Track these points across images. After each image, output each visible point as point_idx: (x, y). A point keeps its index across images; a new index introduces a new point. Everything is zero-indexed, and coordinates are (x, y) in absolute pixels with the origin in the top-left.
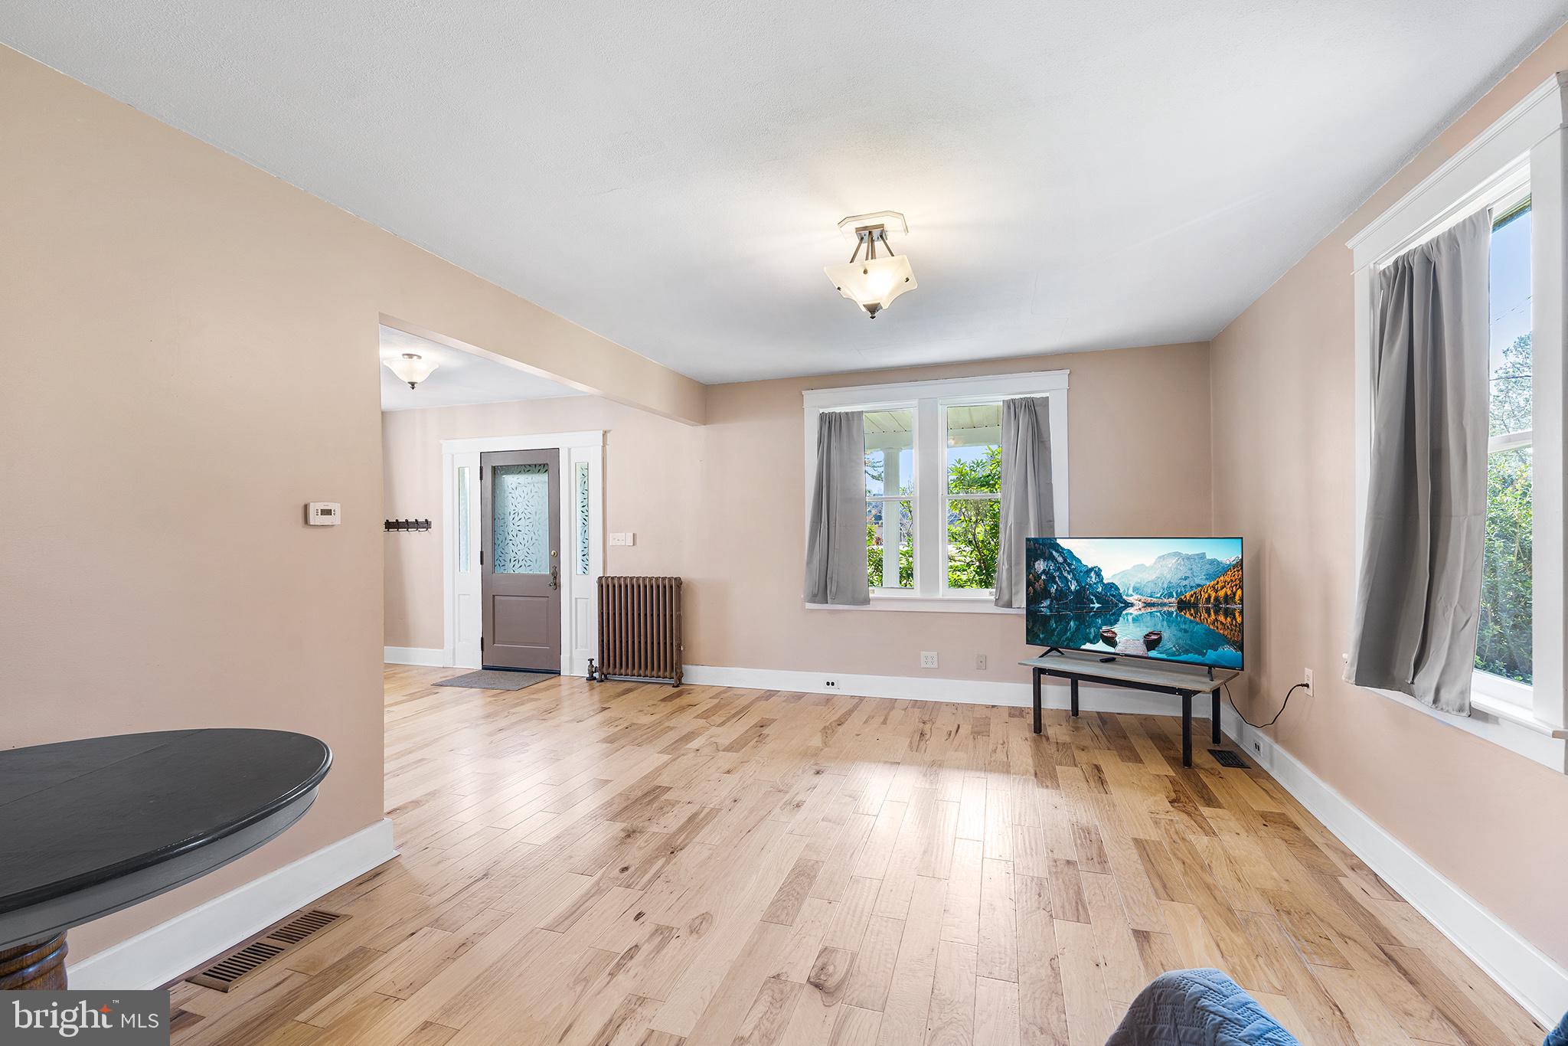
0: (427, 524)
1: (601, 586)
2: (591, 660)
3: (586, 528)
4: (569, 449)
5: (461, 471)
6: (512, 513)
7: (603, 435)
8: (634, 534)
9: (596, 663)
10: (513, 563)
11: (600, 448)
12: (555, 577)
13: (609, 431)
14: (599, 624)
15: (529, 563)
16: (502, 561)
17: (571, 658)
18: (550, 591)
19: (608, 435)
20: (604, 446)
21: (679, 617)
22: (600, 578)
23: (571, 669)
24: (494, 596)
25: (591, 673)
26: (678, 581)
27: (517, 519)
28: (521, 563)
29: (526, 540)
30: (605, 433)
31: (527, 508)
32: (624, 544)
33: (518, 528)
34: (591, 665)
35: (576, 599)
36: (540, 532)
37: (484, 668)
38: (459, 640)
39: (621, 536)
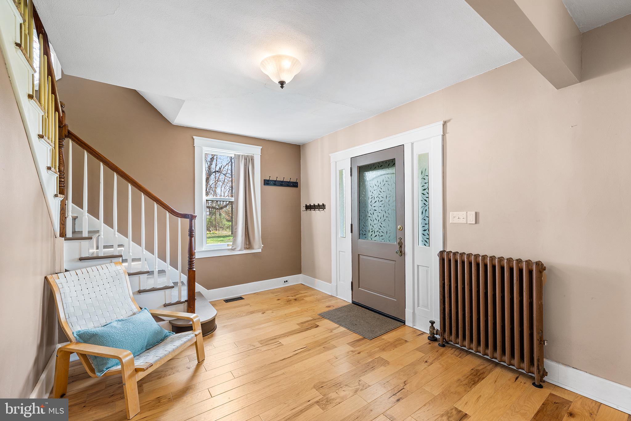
0: (323, 207)
1: (442, 260)
2: (432, 323)
3: (427, 208)
4: (412, 144)
5: (341, 172)
6: (370, 197)
7: (443, 125)
8: (476, 213)
9: (437, 326)
10: (370, 233)
11: (440, 138)
12: (401, 247)
13: (449, 121)
14: (440, 294)
15: (382, 234)
16: (364, 232)
17: (414, 313)
18: (397, 257)
19: (448, 124)
20: (444, 135)
21: (541, 307)
22: (442, 253)
23: (414, 322)
24: (359, 255)
25: (432, 334)
26: (541, 267)
27: (373, 201)
28: (377, 234)
29: (379, 217)
30: (445, 124)
31: (380, 193)
32: (464, 221)
33: (374, 208)
34: (432, 327)
35: (418, 266)
36: (390, 211)
37: (354, 303)
38: (340, 281)
39: (462, 214)
